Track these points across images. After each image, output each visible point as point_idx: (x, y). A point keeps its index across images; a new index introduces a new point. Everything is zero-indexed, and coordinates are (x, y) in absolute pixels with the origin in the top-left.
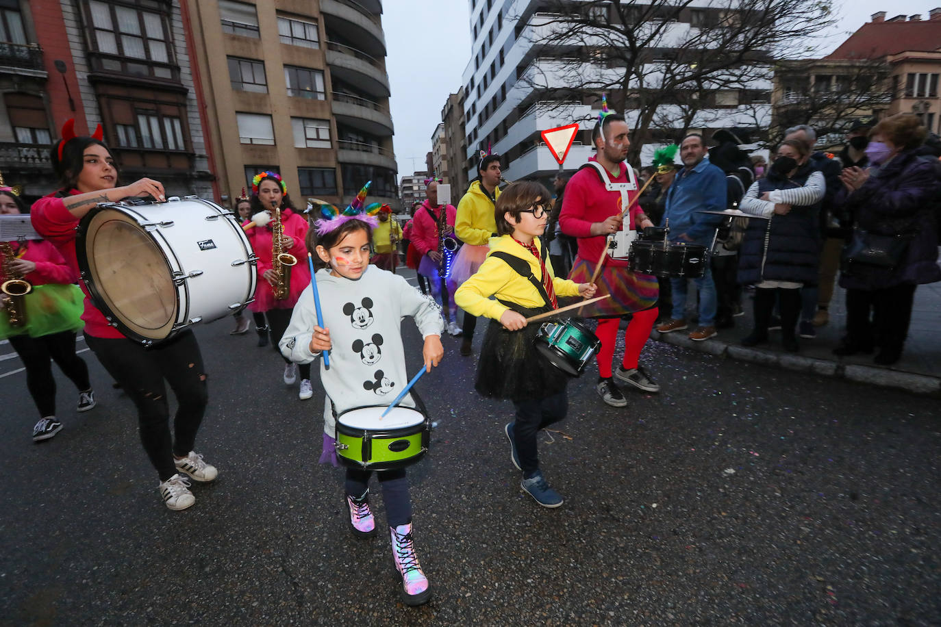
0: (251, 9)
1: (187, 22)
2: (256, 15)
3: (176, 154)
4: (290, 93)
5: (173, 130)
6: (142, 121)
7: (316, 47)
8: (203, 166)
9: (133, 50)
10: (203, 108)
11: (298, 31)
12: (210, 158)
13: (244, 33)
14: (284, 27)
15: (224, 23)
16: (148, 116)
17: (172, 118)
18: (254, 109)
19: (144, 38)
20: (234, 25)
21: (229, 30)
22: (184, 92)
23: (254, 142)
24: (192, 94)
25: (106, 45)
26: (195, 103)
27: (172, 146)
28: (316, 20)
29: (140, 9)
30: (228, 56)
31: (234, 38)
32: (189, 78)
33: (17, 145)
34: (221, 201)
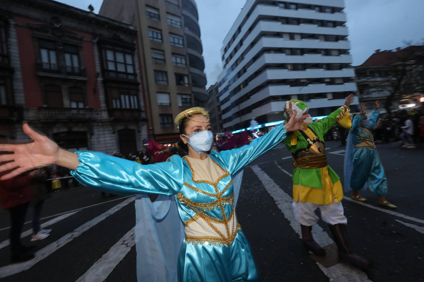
0: (162, 53)
1: (139, 58)
2: (164, 55)
3: (134, 110)
4: (176, 84)
5: (134, 99)
6: (122, 97)
7: (184, 66)
8: (143, 115)
9: (121, 68)
10: (144, 91)
11: (179, 60)
12: (146, 112)
13: (159, 62)
14: (174, 59)
15: (153, 58)
16: (125, 95)
17: (134, 95)
18: (163, 91)
19: (125, 64)
20: (156, 59)
21: (155, 61)
22: (137, 84)
23: (163, 104)
24: (140, 85)
25: (111, 67)
26: (141, 89)
27: (133, 107)
28: (185, 56)
29: (125, 54)
30: (155, 71)
31: (156, 63)
32: (139, 79)
33: (71, 109)
34: (149, 130)
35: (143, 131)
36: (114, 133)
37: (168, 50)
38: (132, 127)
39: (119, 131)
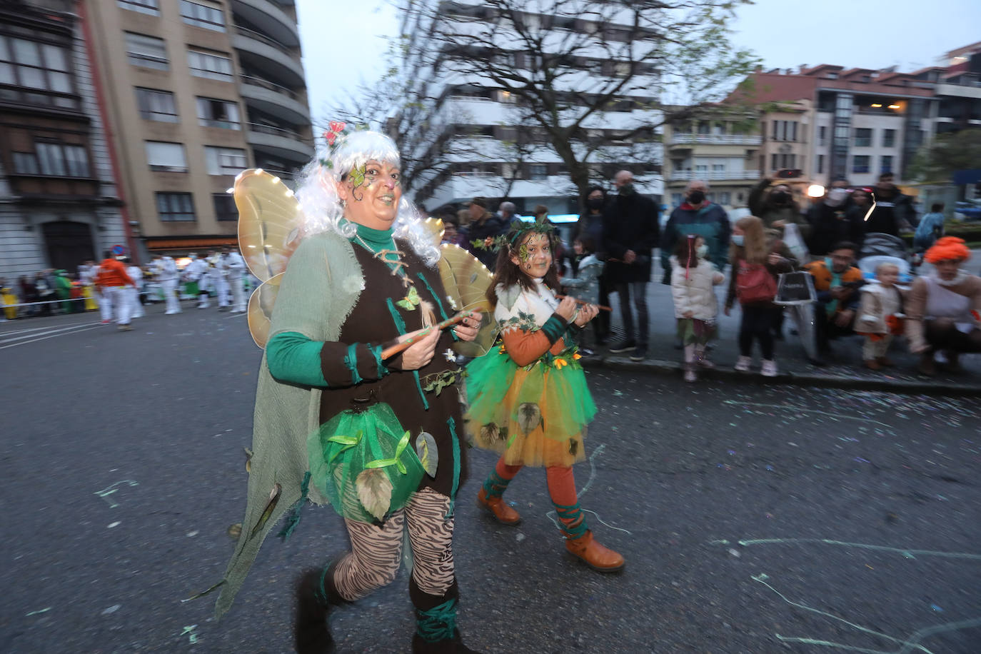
0: (159, 43)
1: (91, 53)
2: (163, 48)
3: (80, 180)
4: (203, 123)
5: (76, 156)
6: (42, 149)
7: (229, 78)
8: (109, 192)
9: (32, 80)
10: (109, 135)
11: (210, 64)
12: (117, 185)
13: (152, 66)
14: (195, 60)
15: (130, 55)
16: (48, 142)
17: (75, 146)
18: (165, 138)
19: (44, 70)
20: (140, 57)
21: (137, 62)
22: (86, 121)
23: (166, 170)
24: (97, 123)
25: (2, 75)
26: (100, 131)
27: (75, 174)
28: (227, 54)
29: (40, 43)
30: (137, 88)
31: (140, 70)
32: (93, 107)
34: (129, 227)
35: (113, 227)
36: (29, 229)
37: (175, 36)
38: (82, 218)
39: (45, 226)
